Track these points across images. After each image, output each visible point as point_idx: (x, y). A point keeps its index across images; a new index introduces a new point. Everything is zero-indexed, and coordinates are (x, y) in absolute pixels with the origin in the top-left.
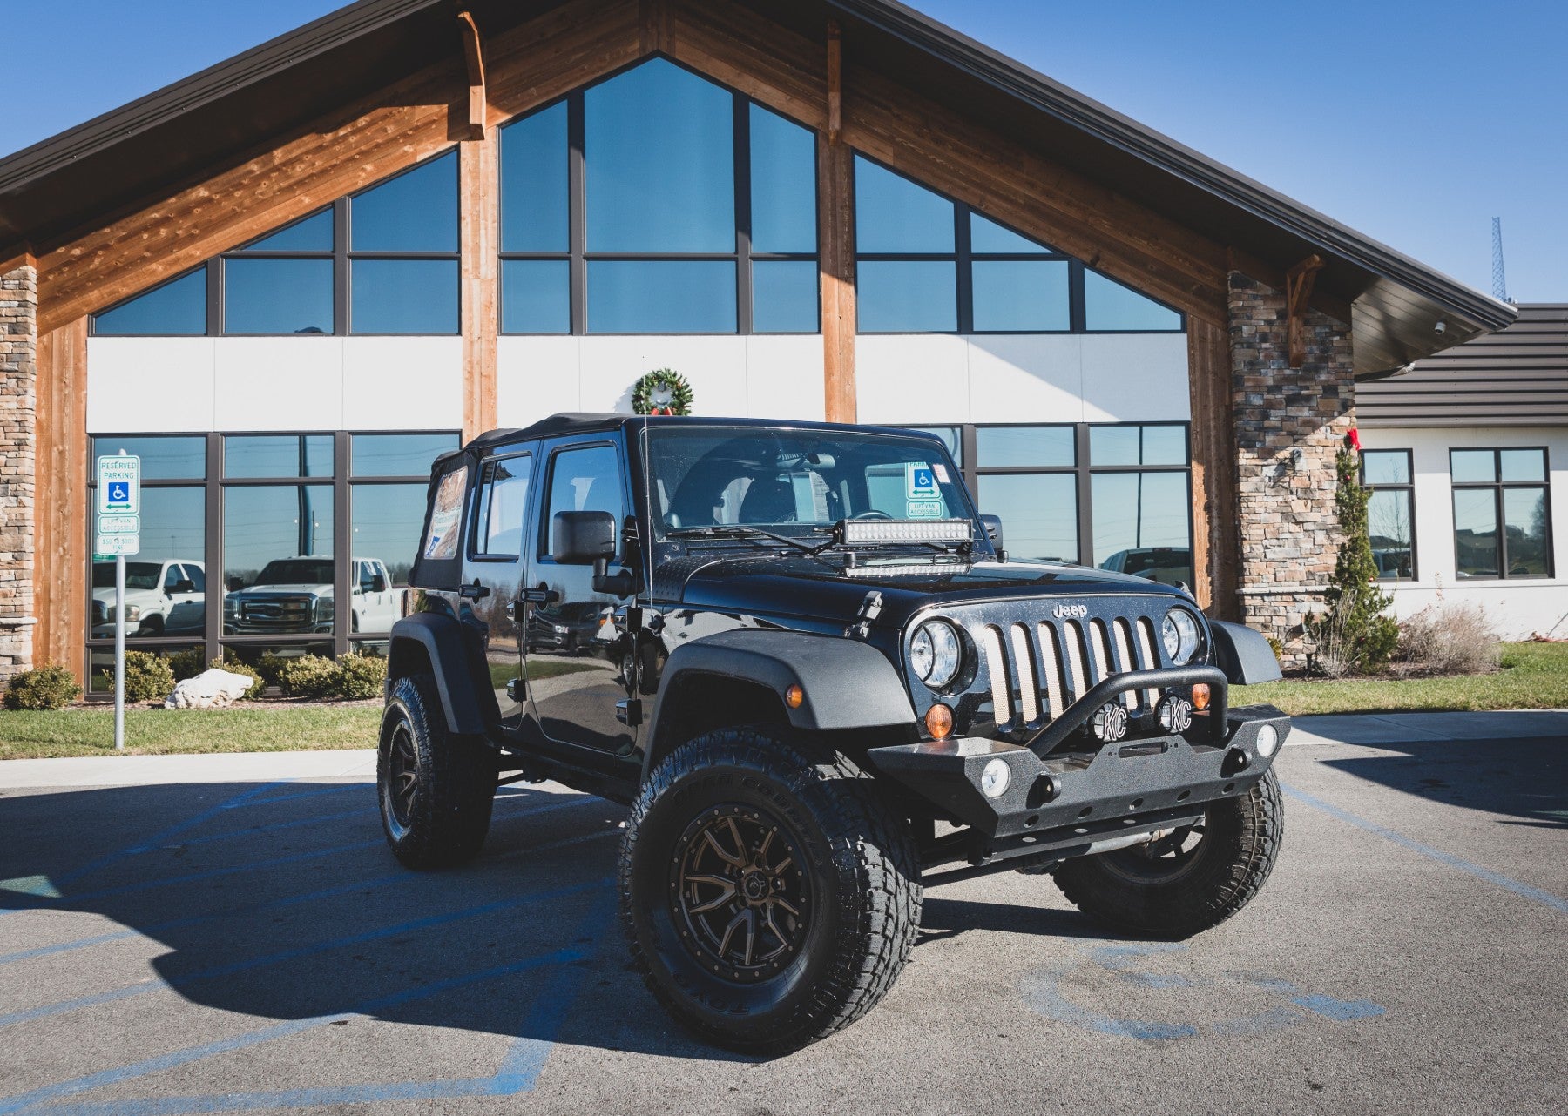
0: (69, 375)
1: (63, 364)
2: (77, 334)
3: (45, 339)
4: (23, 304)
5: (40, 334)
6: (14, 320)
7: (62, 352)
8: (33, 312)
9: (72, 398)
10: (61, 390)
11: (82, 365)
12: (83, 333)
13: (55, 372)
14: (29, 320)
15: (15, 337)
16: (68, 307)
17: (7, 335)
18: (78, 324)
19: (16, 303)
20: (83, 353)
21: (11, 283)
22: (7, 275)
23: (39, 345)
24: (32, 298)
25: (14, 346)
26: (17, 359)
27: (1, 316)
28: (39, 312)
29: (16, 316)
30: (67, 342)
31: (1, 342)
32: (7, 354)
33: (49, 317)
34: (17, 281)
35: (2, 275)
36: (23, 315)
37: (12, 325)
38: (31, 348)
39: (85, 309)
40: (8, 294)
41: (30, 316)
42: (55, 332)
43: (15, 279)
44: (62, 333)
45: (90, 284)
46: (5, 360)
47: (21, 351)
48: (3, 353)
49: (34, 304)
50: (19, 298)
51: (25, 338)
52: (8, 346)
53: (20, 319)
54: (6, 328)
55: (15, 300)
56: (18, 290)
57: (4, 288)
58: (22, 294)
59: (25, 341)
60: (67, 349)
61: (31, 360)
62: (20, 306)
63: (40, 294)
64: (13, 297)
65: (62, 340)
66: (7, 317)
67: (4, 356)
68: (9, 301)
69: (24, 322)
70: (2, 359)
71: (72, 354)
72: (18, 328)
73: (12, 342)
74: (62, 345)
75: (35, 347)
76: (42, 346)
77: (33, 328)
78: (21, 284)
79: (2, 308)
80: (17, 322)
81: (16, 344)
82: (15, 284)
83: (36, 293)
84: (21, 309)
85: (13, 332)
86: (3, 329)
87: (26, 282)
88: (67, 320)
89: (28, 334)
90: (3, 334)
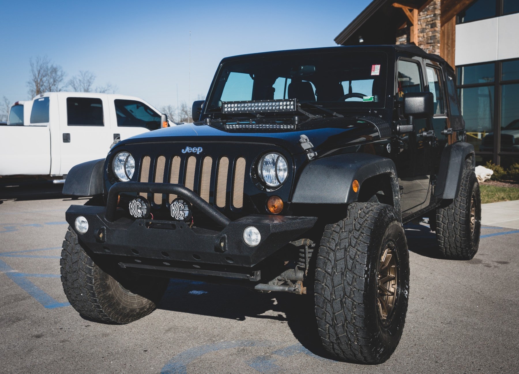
0: (450, 42)
1: (448, 38)
2: (452, 24)
3: (443, 28)
4: (435, 15)
5: (441, 26)
6: (432, 22)
7: (448, 33)
8: (439, 18)
9: (451, 52)
10: (447, 49)
11: (454, 37)
12: (454, 23)
13: (446, 41)
14: (436, 21)
15: (432, 29)
16: (450, 13)
17: (430, 29)
18: (453, 20)
19: (432, 15)
20: (454, 32)
21: (431, 8)
22: (430, 4)
23: (440, 31)
24: (438, 12)
25: (432, 33)
26: (433, 38)
27: (428, 21)
28: (441, 18)
29: (432, 21)
30: (449, 28)
31: (428, 32)
32: (430, 37)
33: (444, 19)
34: (433, 6)
35: (428, 4)
36: (435, 20)
37: (431, 24)
38: (438, 33)
39: (455, 13)
40: (430, 12)
41: (437, 20)
42: (446, 25)
43: (432, 6)
44: (448, 25)
45: (456, 2)
46: (429, 39)
47: (434, 34)
48: (429, 37)
49: (439, 14)
50: (433, 13)
51: (435, 29)
52: (430, 33)
53: (434, 22)
54: (430, 26)
55: (432, 14)
56: (433, 10)
57: (429, 10)
58: (434, 11)
59: (435, 31)
60: (449, 31)
61: (437, 38)
62: (434, 16)
63: (441, 10)
64: (431, 13)
65: (448, 28)
66: (430, 21)
67: (429, 38)
68: (431, 15)
69: (435, 23)
70: (428, 39)
71: (451, 33)
72: (433, 25)
73: (431, 31)
74: (448, 30)
75: (439, 32)
76: (442, 32)
77: (439, 24)
78: (434, 7)
79: (428, 18)
80: (433, 23)
81: (433, 32)
82: (432, 8)
83: (440, 10)
84: (434, 18)
85: (432, 27)
86: (429, 27)
87: (436, 6)
88: (449, 19)
89: (437, 27)
90: (429, 29)
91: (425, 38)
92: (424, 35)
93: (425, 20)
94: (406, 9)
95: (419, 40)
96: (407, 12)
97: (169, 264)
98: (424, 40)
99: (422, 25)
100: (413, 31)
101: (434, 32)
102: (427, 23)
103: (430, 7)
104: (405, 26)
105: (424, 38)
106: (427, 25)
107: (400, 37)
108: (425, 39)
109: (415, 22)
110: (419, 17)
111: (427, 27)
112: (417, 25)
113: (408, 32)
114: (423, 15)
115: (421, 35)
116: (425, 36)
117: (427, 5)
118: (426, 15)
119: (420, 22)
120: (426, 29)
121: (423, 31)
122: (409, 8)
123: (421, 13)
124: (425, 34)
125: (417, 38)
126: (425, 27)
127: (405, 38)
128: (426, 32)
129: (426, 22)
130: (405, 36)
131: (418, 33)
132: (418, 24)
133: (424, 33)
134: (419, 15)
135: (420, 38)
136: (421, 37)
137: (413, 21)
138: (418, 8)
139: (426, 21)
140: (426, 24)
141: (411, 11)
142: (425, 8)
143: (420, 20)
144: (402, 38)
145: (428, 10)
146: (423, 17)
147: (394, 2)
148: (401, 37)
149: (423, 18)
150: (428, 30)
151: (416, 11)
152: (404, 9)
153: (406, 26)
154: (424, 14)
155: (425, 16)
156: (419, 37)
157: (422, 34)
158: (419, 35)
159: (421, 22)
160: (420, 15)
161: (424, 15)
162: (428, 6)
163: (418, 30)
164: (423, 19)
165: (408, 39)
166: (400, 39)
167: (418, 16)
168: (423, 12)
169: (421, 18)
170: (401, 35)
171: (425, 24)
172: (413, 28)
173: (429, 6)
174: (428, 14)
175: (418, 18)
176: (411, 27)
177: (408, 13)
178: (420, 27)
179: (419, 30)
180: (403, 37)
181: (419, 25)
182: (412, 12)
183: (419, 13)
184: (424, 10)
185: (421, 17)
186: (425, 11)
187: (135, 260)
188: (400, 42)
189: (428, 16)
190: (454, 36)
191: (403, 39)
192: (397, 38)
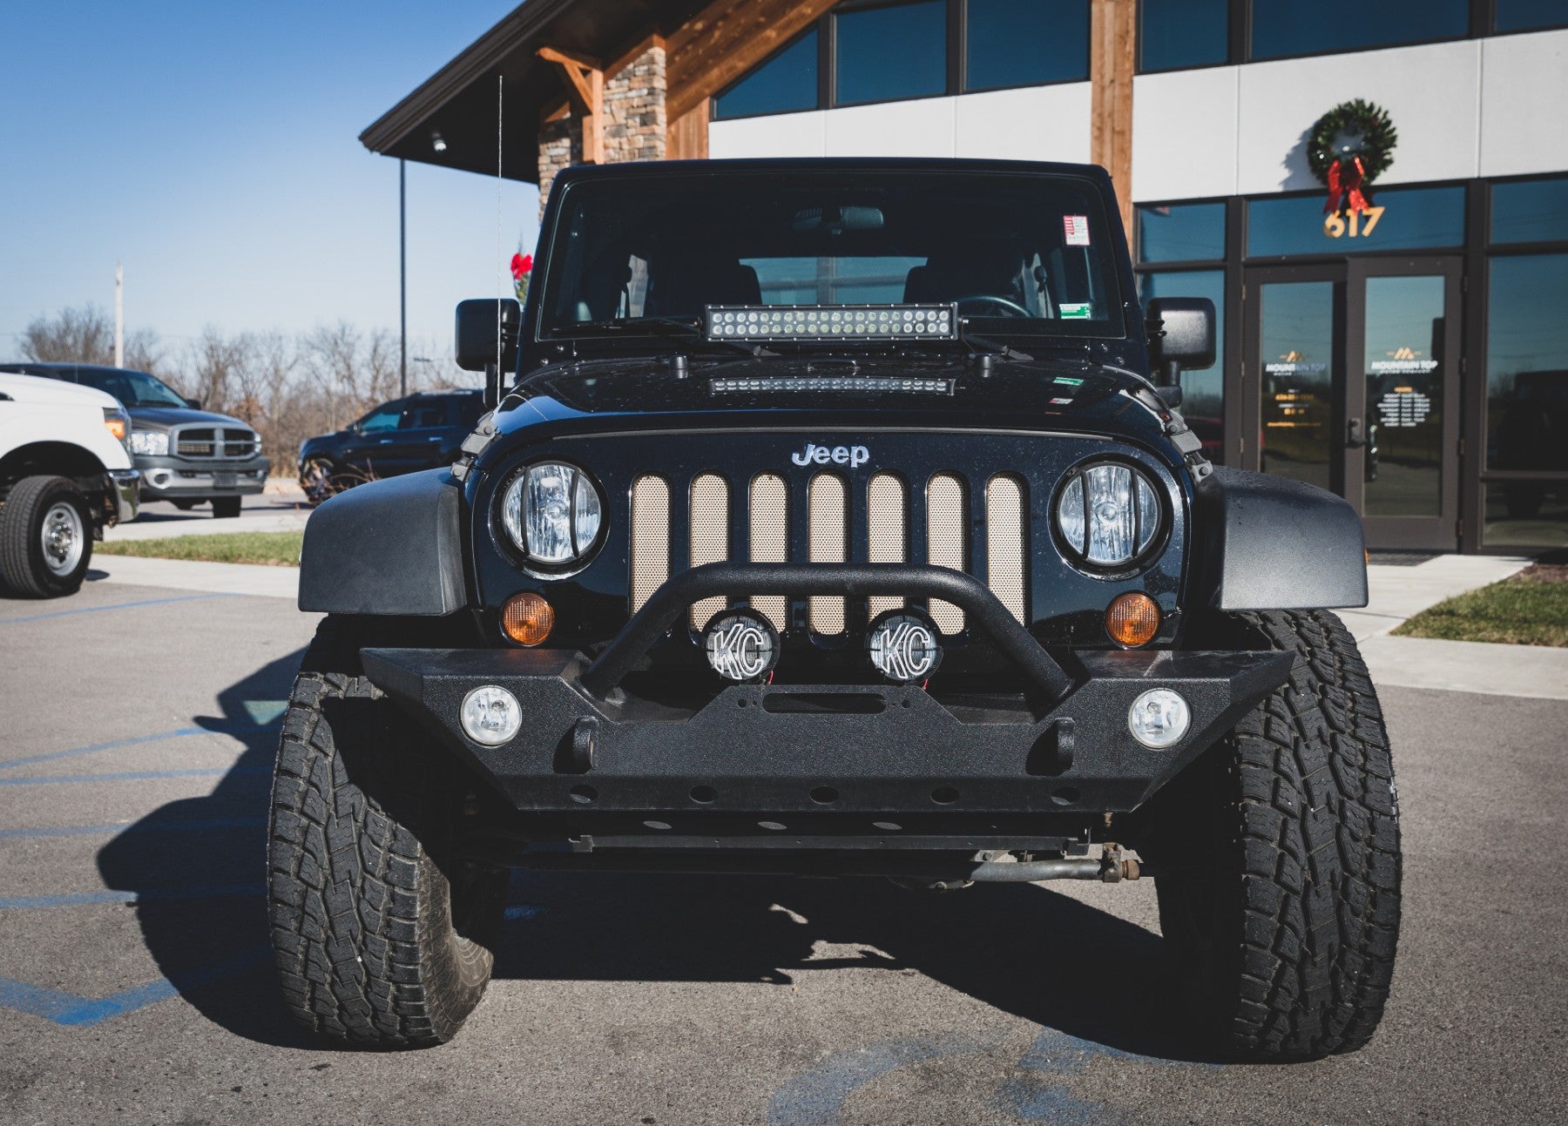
2: (700, 119)
3: (673, 128)
4: (652, 91)
5: (669, 123)
6: (643, 110)
7: (688, 141)
8: (662, 101)
12: (705, 118)
14: (656, 108)
15: (645, 129)
16: (692, 90)
17: (639, 128)
18: (701, 109)
19: (645, 92)
20: (705, 141)
21: (639, 70)
22: (638, 61)
23: (666, 137)
24: (660, 84)
25: (645, 139)
26: (648, 154)
27: (633, 107)
28: (667, 99)
29: (645, 106)
30: (691, 130)
31: (633, 136)
32: (639, 149)
33: (675, 104)
34: (645, 68)
35: (632, 60)
36: (652, 104)
37: (642, 116)
38: (660, 140)
39: (707, 91)
40: (639, 81)
41: (658, 105)
42: (682, 120)
43: (643, 65)
44: (688, 121)
45: (710, 62)
46: (637, 155)
47: (651, 144)
48: (634, 148)
49: (663, 90)
50: (647, 85)
51: (653, 130)
52: (639, 140)
53: (649, 109)
54: (638, 120)
55: (644, 88)
56: (646, 77)
57: (635, 76)
58: (650, 81)
59: (653, 134)
60: (691, 138)
61: (659, 154)
62: (649, 94)
63: (668, 79)
64: (642, 85)
65: (687, 129)
66: (638, 107)
67: (637, 151)
68: (640, 89)
69: (654, 112)
70: (634, 154)
71: (696, 143)
72: (647, 119)
73: (643, 135)
74: (687, 134)
75: (663, 139)
76: (670, 136)
77: (662, 117)
78: (649, 70)
79: (633, 98)
80: (647, 113)
81: (646, 137)
82: (645, 71)
83: (664, 78)
84: (650, 98)
85: (644, 124)
86: (635, 122)
87: (655, 67)
88: (692, 105)
89: (657, 124)
90: (636, 127)
91: (626, 152)
92: (620, 144)
93: (623, 101)
94: (573, 67)
95: (608, 155)
96: (576, 75)
97: (781, 827)
98: (621, 157)
99: (616, 115)
100: (591, 129)
101: (651, 137)
102: (631, 111)
103: (636, 69)
104: (566, 113)
105: (621, 153)
106: (629, 116)
107: (550, 145)
108: (624, 155)
109: (597, 106)
110: (606, 92)
111: (630, 122)
112: (602, 115)
113: (574, 132)
114: (617, 87)
115: (614, 142)
116: (626, 147)
117: (628, 63)
118: (626, 89)
119: (610, 106)
120: (628, 128)
121: (617, 132)
122: (581, 66)
123: (612, 83)
124: (624, 140)
125: (602, 149)
126: (624, 122)
127: (566, 148)
128: (627, 136)
129: (627, 110)
130: (566, 142)
131: (605, 138)
132: (605, 113)
133: (621, 137)
134: (605, 86)
135: (611, 152)
136: (614, 148)
137: (591, 101)
138: (603, 69)
139: (625, 106)
140: (628, 114)
141: (585, 73)
142: (625, 71)
143: (610, 100)
144: (557, 147)
145: (630, 76)
146: (619, 93)
147: (543, 46)
148: (554, 144)
149: (617, 96)
150: (631, 132)
151: (597, 76)
152: (568, 67)
153: (568, 115)
154: (621, 86)
155: (625, 92)
156: (606, 147)
157: (617, 140)
158: (607, 141)
159: (614, 108)
160: (608, 89)
161: (621, 90)
162: (630, 66)
163: (605, 128)
164: (620, 99)
165: (577, 151)
166: (551, 150)
167: (604, 90)
168: (617, 80)
169: (611, 97)
170: (556, 136)
171: (624, 114)
172: (592, 122)
173: (635, 67)
174: (632, 85)
175: (604, 95)
176: (586, 120)
177: (578, 80)
178: (609, 120)
179: (608, 129)
180: (559, 144)
181: (606, 115)
182: (588, 77)
183: (605, 82)
184: (619, 75)
185: (613, 94)
186: (624, 78)
187: (646, 823)
188: (551, 157)
189: (633, 94)
190: (705, 151)
191: (561, 151)
192: (542, 147)
